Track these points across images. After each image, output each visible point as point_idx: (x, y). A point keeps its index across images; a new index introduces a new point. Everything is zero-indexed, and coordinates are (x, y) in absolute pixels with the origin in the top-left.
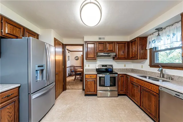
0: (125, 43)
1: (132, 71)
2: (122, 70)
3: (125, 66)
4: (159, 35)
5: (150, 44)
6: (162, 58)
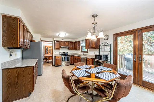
0: (73, 43)
3: (73, 52)
4: (82, 42)
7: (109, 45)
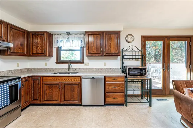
0: (25, 32)
1: (28, 71)
2: (14, 73)
3: (18, 65)
4: (68, 38)
5: (57, 43)
6: (64, 56)
7: (140, 51)
